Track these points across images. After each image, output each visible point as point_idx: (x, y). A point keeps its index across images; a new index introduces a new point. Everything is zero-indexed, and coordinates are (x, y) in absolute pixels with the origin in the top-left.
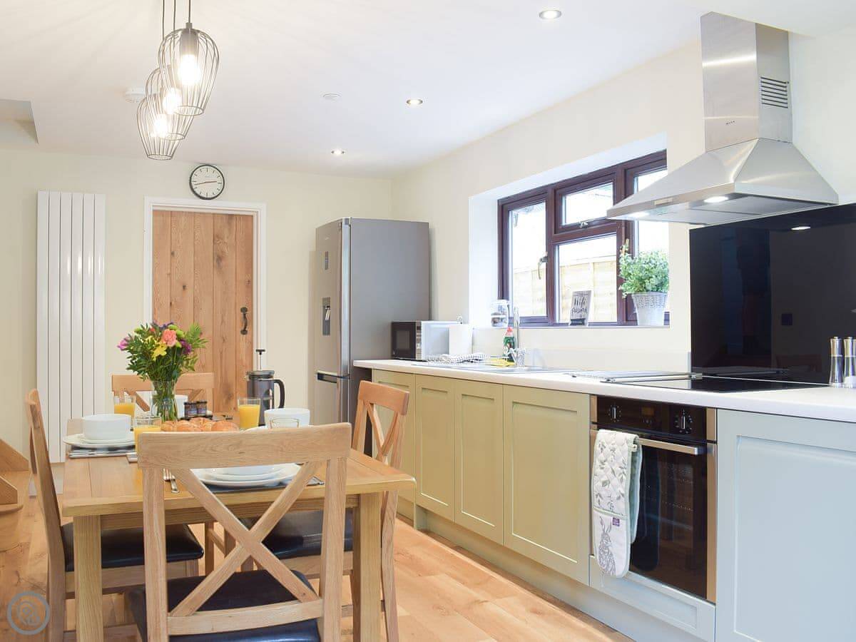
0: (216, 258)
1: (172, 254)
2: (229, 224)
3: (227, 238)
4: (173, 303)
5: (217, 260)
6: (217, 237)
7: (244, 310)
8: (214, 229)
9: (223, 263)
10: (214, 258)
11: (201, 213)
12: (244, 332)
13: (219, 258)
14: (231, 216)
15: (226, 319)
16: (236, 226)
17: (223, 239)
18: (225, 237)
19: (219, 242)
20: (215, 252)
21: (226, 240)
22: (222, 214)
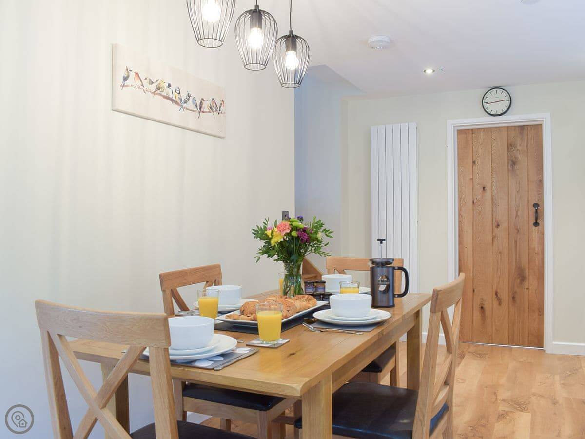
0: (510, 162)
1: (474, 162)
2: (521, 133)
3: (520, 145)
4: (475, 202)
5: (511, 165)
6: (511, 146)
7: (536, 205)
8: (508, 139)
9: (516, 167)
10: (508, 163)
11: (496, 128)
12: (536, 224)
13: (513, 163)
14: (522, 128)
15: (519, 213)
16: (528, 135)
17: (516, 147)
18: (518, 145)
19: (512, 150)
20: (509, 158)
21: (519, 148)
22: (515, 127)
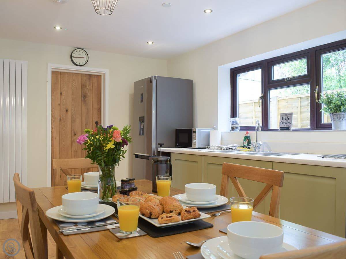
0: (83, 96)
1: (61, 94)
2: (89, 79)
3: (89, 86)
4: (61, 119)
5: (83, 97)
6: (83, 86)
7: (97, 123)
8: (82, 82)
9: (86, 99)
11: (75, 73)
14: (90, 76)
16: (93, 80)
17: (86, 87)
18: (88, 86)
19: (84, 88)
20: (82, 93)
21: (88, 87)
22: (86, 74)
